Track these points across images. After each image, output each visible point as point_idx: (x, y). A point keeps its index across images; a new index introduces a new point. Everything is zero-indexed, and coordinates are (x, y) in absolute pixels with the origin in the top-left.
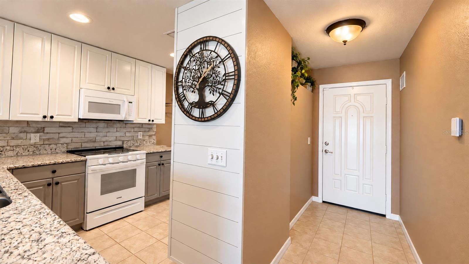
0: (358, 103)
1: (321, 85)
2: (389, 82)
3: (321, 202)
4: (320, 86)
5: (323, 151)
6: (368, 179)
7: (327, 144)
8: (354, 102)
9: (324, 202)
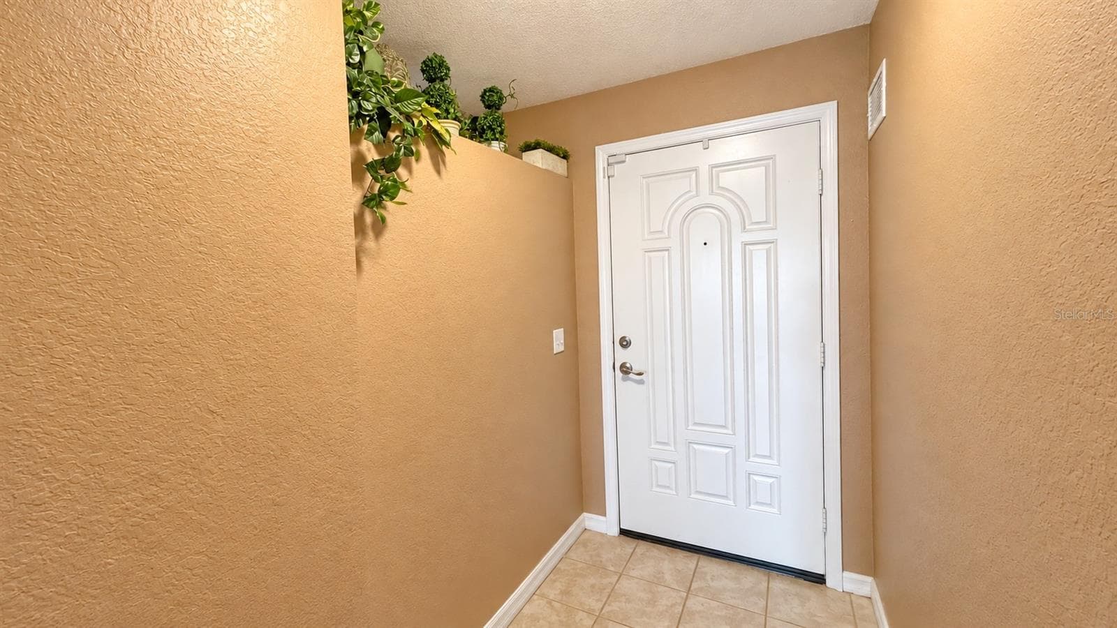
0: (723, 196)
1: (600, 147)
2: (828, 112)
3: (616, 532)
4: (596, 147)
5: (614, 368)
6: (764, 457)
7: (625, 343)
8: (712, 193)
9: (624, 532)
